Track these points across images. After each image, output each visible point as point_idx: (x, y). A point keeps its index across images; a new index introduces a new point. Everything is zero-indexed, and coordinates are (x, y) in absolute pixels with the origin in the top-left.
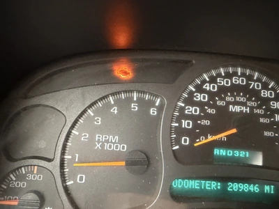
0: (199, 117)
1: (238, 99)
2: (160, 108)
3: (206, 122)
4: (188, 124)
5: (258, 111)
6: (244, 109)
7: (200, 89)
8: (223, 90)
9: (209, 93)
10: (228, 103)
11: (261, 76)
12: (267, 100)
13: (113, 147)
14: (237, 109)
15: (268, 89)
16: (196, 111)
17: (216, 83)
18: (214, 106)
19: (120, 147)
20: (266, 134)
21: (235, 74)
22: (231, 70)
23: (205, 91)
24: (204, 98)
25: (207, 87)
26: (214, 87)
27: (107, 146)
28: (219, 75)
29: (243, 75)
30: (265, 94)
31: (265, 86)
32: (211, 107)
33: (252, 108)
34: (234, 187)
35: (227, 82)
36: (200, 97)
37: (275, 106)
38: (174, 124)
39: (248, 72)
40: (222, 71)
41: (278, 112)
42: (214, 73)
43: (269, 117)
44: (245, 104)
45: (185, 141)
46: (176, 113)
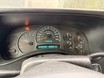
0: (41, 35)
2: (34, 35)
3: (43, 36)
4: (40, 37)
7: (41, 31)
8: (45, 30)
9: (43, 31)
10: (46, 33)
12: (54, 31)
13: (27, 41)
14: (48, 33)
18: (44, 33)
19: (28, 41)
20: (53, 37)
21: (48, 27)
22: (47, 27)
23: (42, 31)
25: (42, 30)
27: (25, 41)
28: (45, 28)
29: (49, 27)
30: (53, 30)
31: (53, 29)
33: (51, 33)
34: (50, 47)
36: (41, 32)
37: (55, 32)
38: (37, 37)
39: (50, 27)
40: (45, 27)
41: (55, 33)
42: (44, 28)
43: (54, 34)
44: (49, 32)
45: (39, 39)
46: (37, 35)
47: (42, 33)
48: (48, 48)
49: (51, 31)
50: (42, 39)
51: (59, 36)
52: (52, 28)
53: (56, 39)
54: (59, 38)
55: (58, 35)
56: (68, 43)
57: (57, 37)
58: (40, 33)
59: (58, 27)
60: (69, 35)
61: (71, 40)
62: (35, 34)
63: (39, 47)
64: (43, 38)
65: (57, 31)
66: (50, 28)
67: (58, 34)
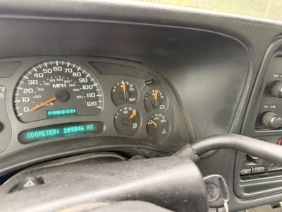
0: (33, 94)
1: (58, 80)
2: (5, 93)
3: (39, 97)
4: (27, 99)
5: (72, 85)
6: (62, 85)
7: (32, 77)
9: (38, 79)
11: (71, 65)
14: (58, 86)
15: (77, 72)
16: (31, 91)
17: (42, 72)
18: (43, 86)
20: (78, 97)
21: (55, 65)
22: (51, 63)
23: (35, 78)
24: (35, 82)
25: (36, 75)
26: (41, 75)
28: (44, 67)
29: (60, 65)
30: (75, 75)
31: (75, 70)
32: (40, 87)
33: (67, 84)
34: (67, 130)
35: (50, 71)
36: (32, 82)
37: (82, 80)
38: (17, 101)
39: (63, 63)
40: (46, 64)
41: (84, 84)
42: (40, 66)
43: (79, 88)
44: (62, 82)
45: (26, 110)
46: (17, 94)
47: (33, 87)
48: (62, 134)
49: (69, 75)
50: (37, 106)
51: (97, 93)
52: (70, 67)
53: (89, 104)
54: (96, 99)
55: (94, 90)
56: (126, 112)
57: (91, 95)
58: (26, 86)
59: (90, 62)
60: (127, 87)
61: (133, 103)
62: (6, 89)
63: (30, 135)
64: (42, 104)
65: (88, 75)
66: (65, 66)
67: (94, 87)
